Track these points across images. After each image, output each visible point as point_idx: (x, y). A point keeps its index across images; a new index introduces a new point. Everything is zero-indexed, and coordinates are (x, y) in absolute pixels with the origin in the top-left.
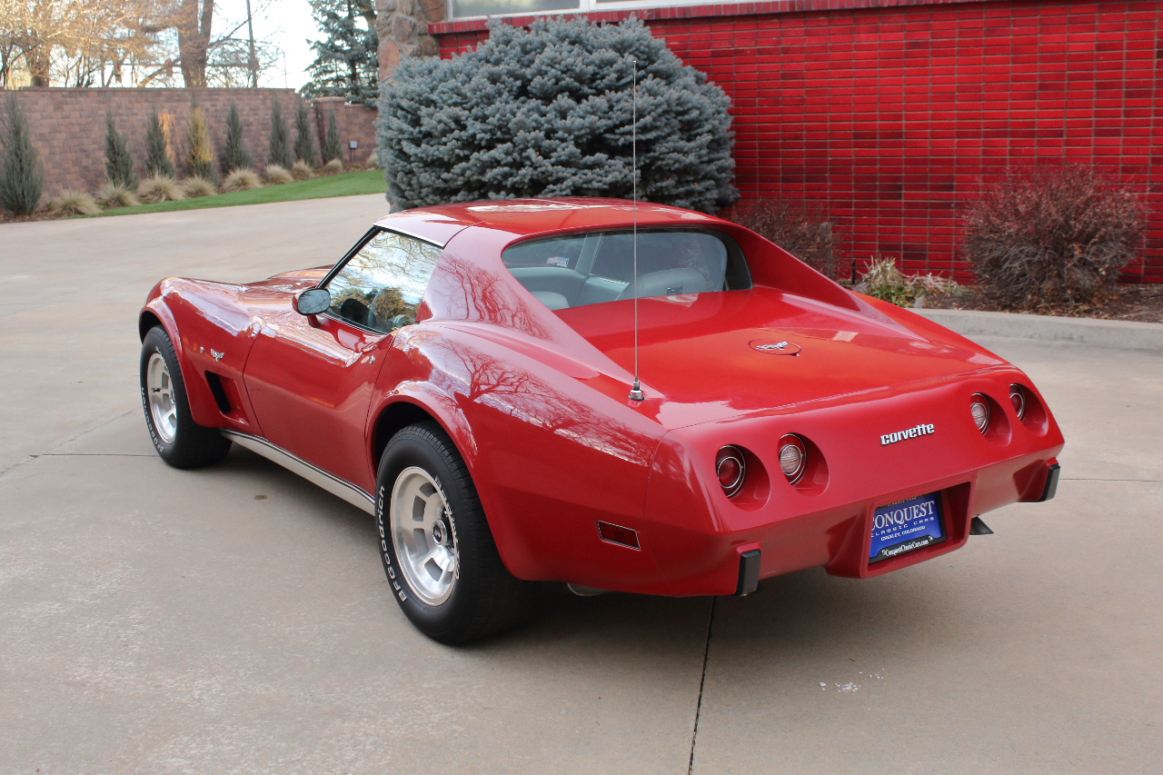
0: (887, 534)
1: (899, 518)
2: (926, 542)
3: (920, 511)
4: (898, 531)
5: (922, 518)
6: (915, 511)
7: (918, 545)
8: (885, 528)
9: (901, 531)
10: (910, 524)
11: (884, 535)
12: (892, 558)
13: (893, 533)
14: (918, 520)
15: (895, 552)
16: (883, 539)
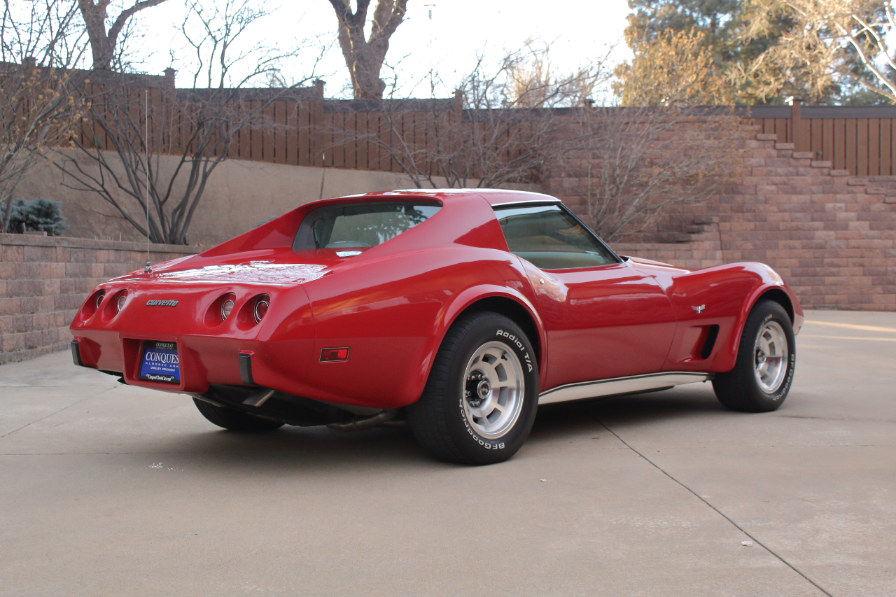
0: (154, 366)
1: (163, 359)
2: (169, 379)
3: (175, 359)
4: (161, 366)
5: (176, 364)
6: (173, 359)
7: (165, 379)
8: (154, 362)
9: (162, 367)
10: (168, 365)
11: (153, 366)
12: (150, 380)
13: (158, 366)
14: (173, 364)
15: (152, 378)
16: (152, 368)
